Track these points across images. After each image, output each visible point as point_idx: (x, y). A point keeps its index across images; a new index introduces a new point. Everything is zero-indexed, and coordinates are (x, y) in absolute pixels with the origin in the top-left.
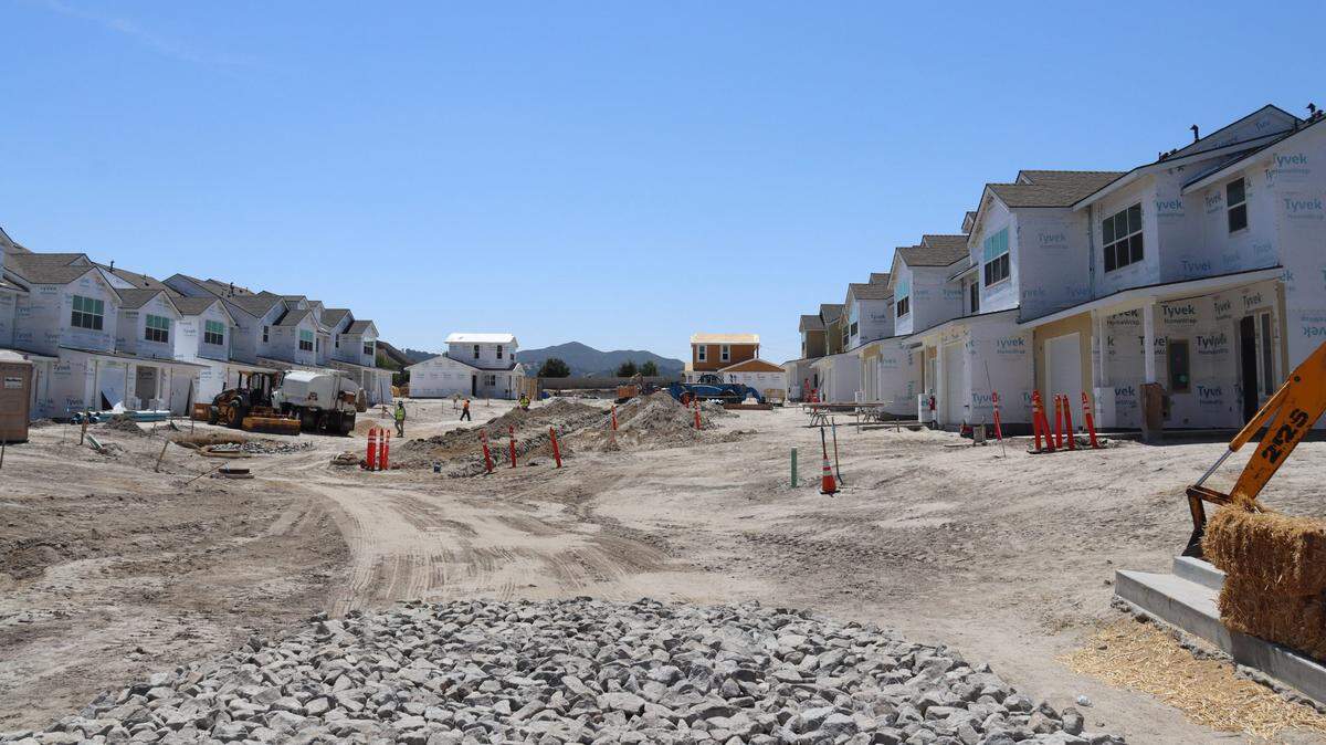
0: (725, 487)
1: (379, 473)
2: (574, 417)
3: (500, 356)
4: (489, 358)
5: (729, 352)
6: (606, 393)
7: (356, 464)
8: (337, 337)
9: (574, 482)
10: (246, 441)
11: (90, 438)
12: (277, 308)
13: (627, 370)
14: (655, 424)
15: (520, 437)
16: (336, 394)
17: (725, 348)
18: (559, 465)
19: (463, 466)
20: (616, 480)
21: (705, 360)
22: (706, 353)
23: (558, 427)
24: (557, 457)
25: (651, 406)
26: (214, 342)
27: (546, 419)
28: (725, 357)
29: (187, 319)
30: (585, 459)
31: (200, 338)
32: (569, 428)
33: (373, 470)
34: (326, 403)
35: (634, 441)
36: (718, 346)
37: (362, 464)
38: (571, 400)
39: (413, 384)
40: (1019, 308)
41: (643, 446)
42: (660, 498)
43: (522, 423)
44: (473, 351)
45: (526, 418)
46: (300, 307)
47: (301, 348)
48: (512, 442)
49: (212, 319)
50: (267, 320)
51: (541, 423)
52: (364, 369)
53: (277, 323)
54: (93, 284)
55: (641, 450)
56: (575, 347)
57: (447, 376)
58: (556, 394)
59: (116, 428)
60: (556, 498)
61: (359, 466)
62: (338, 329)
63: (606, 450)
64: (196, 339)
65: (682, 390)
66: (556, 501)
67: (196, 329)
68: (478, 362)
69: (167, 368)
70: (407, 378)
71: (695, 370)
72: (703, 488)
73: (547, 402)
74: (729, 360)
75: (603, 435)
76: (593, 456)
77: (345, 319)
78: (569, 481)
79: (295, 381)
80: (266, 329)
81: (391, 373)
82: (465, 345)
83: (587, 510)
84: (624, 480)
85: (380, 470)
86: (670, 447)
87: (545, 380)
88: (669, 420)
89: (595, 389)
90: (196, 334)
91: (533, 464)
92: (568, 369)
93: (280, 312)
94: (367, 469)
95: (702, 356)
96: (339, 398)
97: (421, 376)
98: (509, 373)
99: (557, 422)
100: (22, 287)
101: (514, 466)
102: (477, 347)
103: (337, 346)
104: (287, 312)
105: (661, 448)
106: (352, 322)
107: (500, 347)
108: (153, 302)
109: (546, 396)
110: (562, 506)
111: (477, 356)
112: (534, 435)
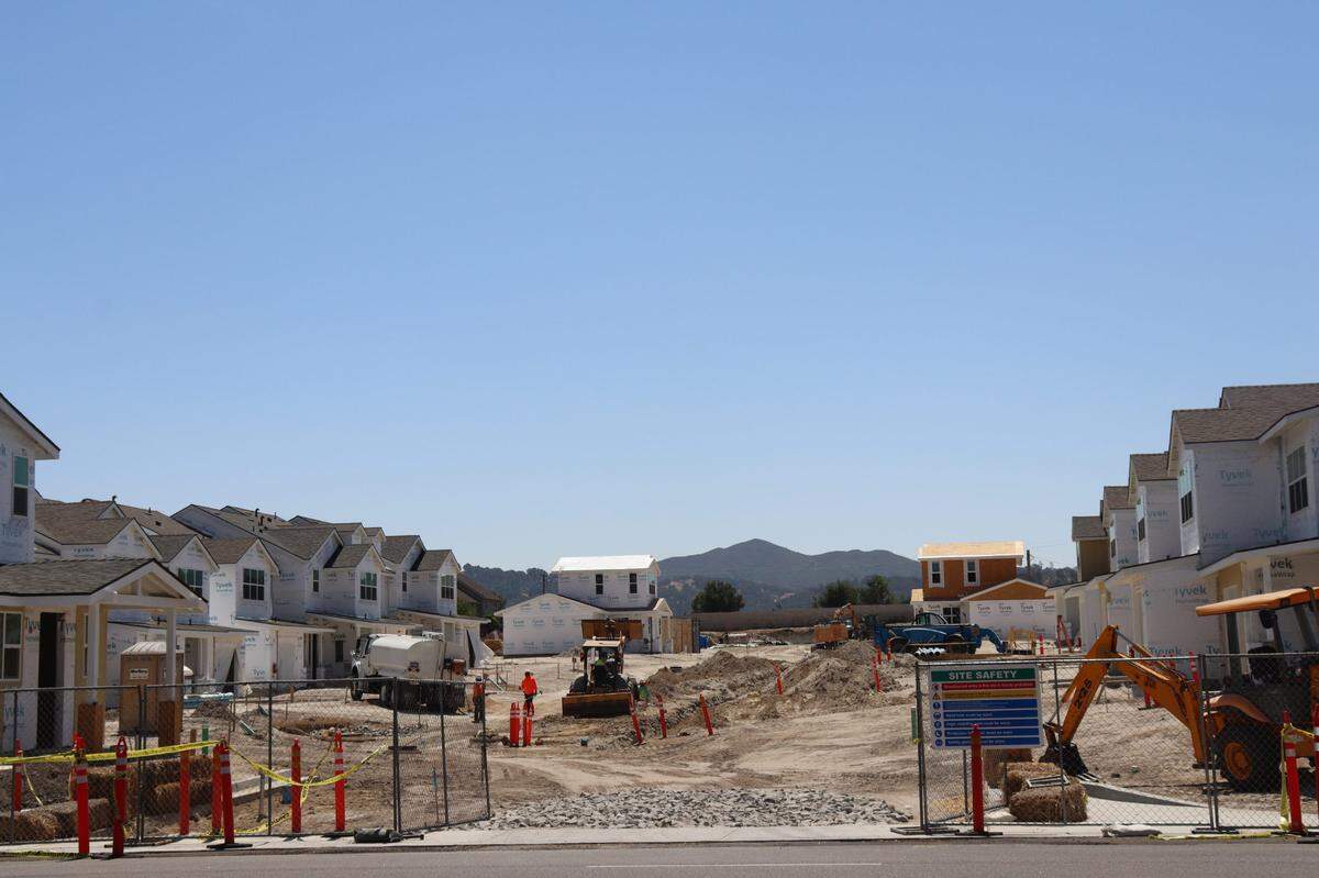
0: (858, 746)
1: (524, 749)
2: (740, 678)
3: (633, 589)
4: (618, 593)
5: (977, 571)
6: (802, 634)
7: (499, 740)
8: (404, 574)
9: (723, 747)
10: (349, 724)
11: (242, 726)
12: (327, 546)
13: (836, 596)
14: (829, 685)
15: (670, 707)
16: (441, 662)
17: (971, 563)
18: (711, 733)
19: (609, 740)
20: (763, 743)
21: (941, 585)
22: (941, 572)
23: (717, 693)
24: (709, 727)
25: (825, 663)
26: (254, 597)
27: (702, 682)
28: (972, 577)
29: (224, 568)
30: (738, 724)
31: (238, 593)
32: (732, 694)
33: (517, 746)
34: (429, 675)
35: (797, 707)
36: (959, 562)
37: (504, 740)
38: (739, 652)
39: (511, 635)
40: (1199, 553)
41: (807, 712)
42: (798, 754)
43: (671, 689)
44: (593, 583)
45: (676, 682)
46: (356, 540)
47: (363, 597)
48: (663, 712)
49: (251, 566)
50: (316, 562)
51: (696, 688)
52: (444, 620)
53: (329, 564)
54: (131, 540)
55: (803, 716)
56: (758, 550)
57: (558, 622)
58: (721, 641)
59: (209, 715)
60: (705, 759)
61: (501, 743)
62: (405, 565)
63: (763, 717)
64: (234, 593)
65: (890, 636)
66: (705, 761)
67: (233, 581)
68: (603, 600)
69: (208, 636)
70: (497, 625)
71: (926, 599)
72: (838, 747)
73: (708, 653)
74: (977, 583)
75: (763, 701)
76: (748, 724)
77: (413, 550)
78: (720, 745)
79: (387, 649)
80: (316, 574)
81: (480, 622)
82: (581, 575)
83: (729, 765)
84: (771, 743)
85: (525, 745)
86: (834, 712)
87: (704, 616)
88: (845, 681)
89: (781, 628)
90: (234, 587)
91: (685, 734)
92: (740, 598)
93: (332, 550)
94: (511, 746)
95: (936, 578)
96: (445, 668)
97: (519, 623)
98: (648, 614)
99: (714, 686)
100: (49, 548)
101: (665, 737)
102: (599, 577)
103: (404, 588)
104: (340, 548)
105: (823, 714)
106: (423, 552)
107: (633, 576)
108: (184, 552)
109: (705, 644)
110: (709, 764)
111: (600, 590)
112: (686, 704)
